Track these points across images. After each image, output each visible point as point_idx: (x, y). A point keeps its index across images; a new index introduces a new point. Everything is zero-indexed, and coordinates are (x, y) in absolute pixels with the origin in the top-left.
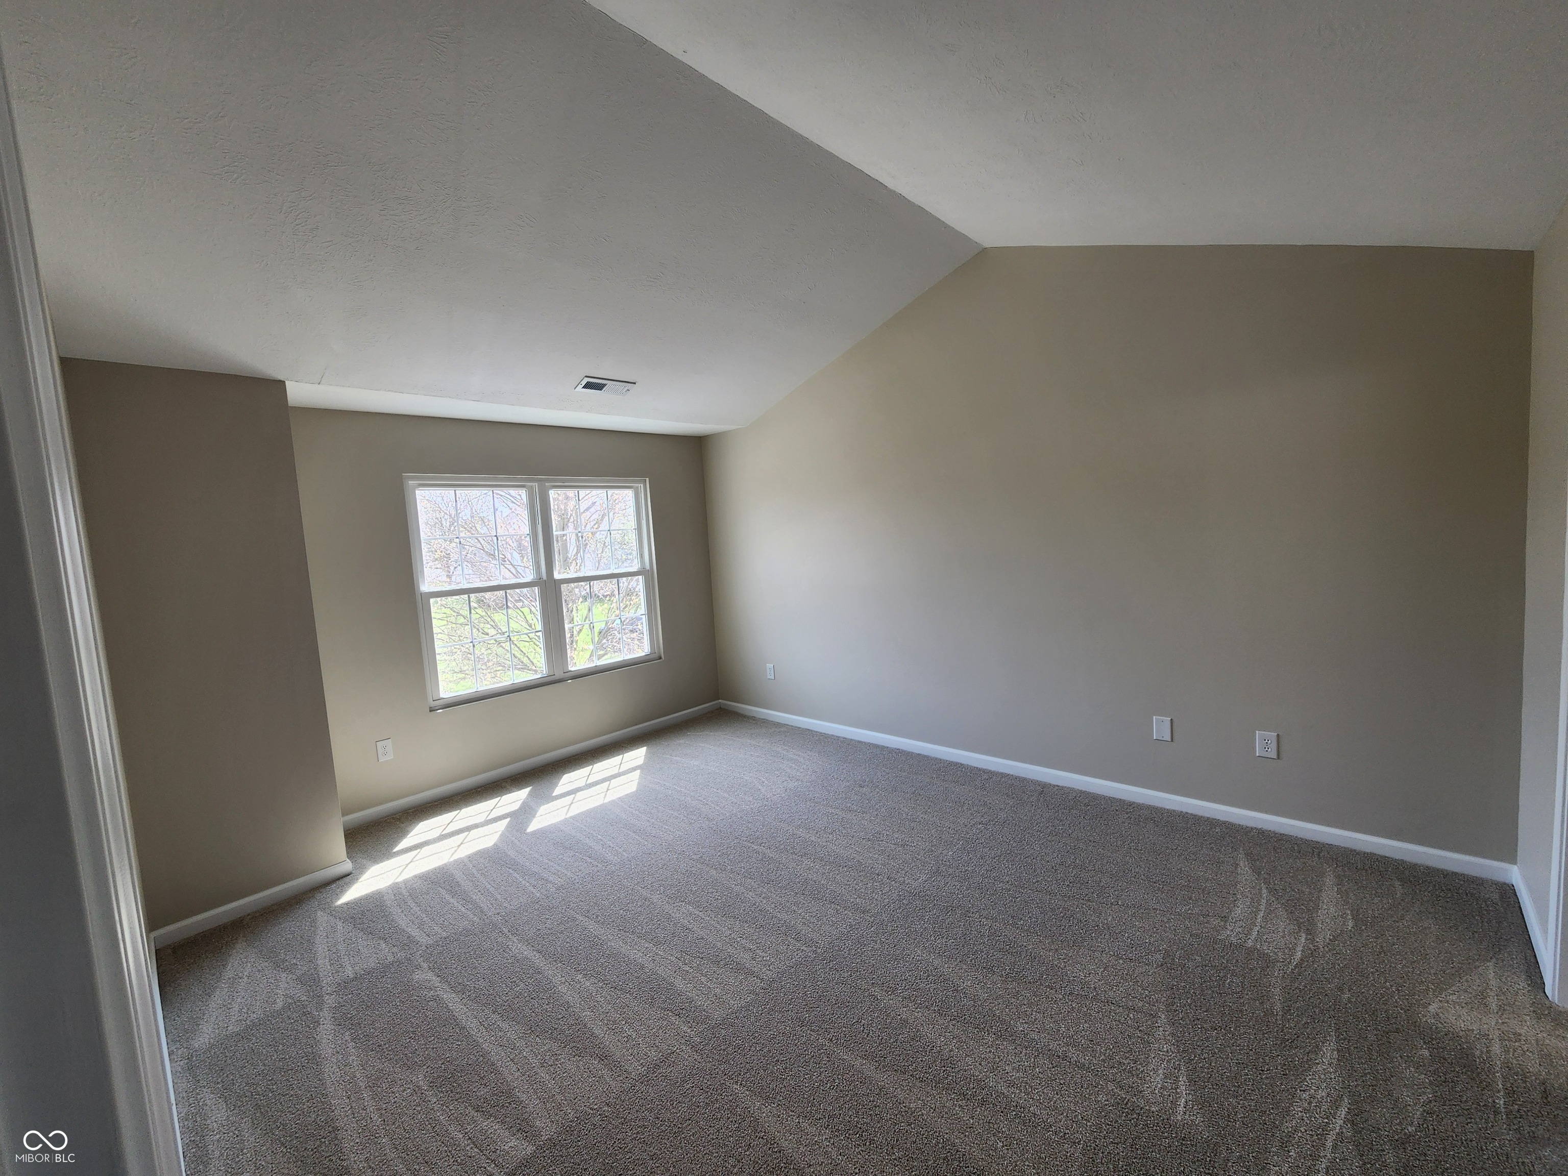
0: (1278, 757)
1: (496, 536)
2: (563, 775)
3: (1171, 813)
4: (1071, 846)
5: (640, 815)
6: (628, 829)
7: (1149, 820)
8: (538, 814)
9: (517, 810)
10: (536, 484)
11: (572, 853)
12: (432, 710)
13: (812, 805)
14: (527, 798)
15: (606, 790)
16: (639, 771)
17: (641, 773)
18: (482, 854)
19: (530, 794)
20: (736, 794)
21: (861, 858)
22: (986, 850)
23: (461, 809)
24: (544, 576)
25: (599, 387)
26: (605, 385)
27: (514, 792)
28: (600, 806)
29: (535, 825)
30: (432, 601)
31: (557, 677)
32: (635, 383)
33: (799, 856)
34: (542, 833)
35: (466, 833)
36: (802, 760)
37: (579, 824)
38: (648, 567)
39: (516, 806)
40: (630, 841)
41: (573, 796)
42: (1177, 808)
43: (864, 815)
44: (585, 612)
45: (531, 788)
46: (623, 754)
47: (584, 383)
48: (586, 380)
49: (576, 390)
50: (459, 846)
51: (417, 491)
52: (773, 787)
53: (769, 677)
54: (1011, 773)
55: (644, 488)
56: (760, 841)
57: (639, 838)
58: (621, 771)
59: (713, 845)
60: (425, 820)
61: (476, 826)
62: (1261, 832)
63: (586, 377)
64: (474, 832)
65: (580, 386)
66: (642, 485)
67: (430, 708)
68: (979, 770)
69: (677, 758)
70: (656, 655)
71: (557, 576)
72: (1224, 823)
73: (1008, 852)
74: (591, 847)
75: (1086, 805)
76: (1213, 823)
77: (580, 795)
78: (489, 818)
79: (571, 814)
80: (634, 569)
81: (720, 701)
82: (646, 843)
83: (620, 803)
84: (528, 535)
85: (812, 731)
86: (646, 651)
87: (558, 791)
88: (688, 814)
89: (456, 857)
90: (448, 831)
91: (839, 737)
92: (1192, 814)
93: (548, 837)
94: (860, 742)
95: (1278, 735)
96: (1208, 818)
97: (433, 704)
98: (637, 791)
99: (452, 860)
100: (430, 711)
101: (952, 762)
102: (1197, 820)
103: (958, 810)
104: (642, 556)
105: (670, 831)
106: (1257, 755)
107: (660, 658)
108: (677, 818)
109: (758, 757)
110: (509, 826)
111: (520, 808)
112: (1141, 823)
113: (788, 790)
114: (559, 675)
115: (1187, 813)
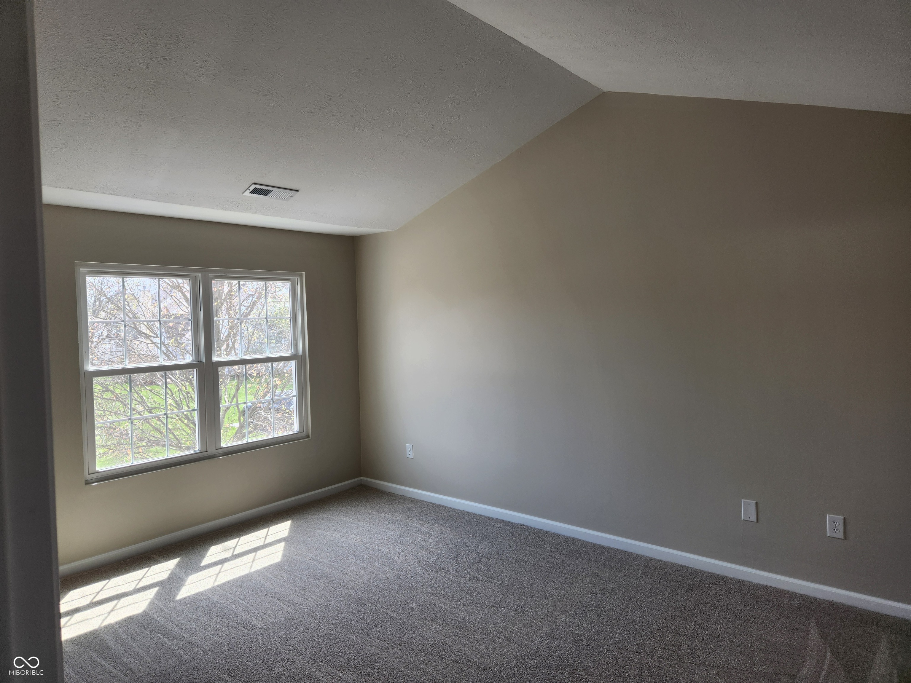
0: (845, 538)
1: (159, 321)
2: (210, 547)
3: (757, 586)
4: (668, 613)
5: (284, 584)
6: (272, 597)
7: (738, 592)
8: (187, 583)
9: (166, 580)
10: (200, 274)
11: (219, 619)
12: (87, 483)
13: (443, 574)
14: (175, 569)
15: (252, 560)
16: (282, 544)
17: (286, 545)
18: (131, 620)
19: (178, 565)
20: (374, 564)
21: (484, 622)
22: (594, 616)
23: (110, 579)
24: (203, 359)
25: (265, 193)
26: (271, 191)
27: (162, 562)
28: (247, 575)
29: (183, 594)
30: (95, 380)
31: (210, 453)
32: (298, 191)
33: (429, 621)
34: (190, 601)
35: (116, 602)
36: (435, 533)
37: (225, 593)
38: (301, 352)
39: (165, 576)
40: (274, 607)
41: (220, 566)
42: (763, 582)
43: (489, 584)
44: (233, 391)
45: (180, 558)
46: (268, 527)
47: (251, 188)
48: (253, 187)
49: (244, 194)
50: (110, 613)
51: (87, 277)
52: (408, 558)
53: (408, 456)
54: (621, 549)
55: (301, 281)
56: (394, 607)
57: (283, 605)
58: (266, 543)
59: (351, 611)
60: (75, 589)
61: (125, 595)
62: (832, 604)
63: (254, 183)
64: (124, 600)
65: (248, 192)
66: (299, 279)
67: (86, 481)
68: (594, 545)
69: (320, 531)
70: (304, 434)
71: (215, 359)
72: (802, 596)
73: (614, 618)
74: (237, 614)
75: (684, 578)
76: (791, 595)
77: (227, 565)
78: (139, 586)
79: (218, 583)
80: (288, 354)
81: (362, 478)
82: (289, 609)
83: (265, 573)
84: (189, 320)
85: (445, 507)
86: (296, 430)
87: (205, 562)
88: (329, 583)
89: (106, 623)
90: (98, 598)
91: (470, 513)
92: (775, 588)
93: (196, 605)
94: (489, 518)
95: (844, 518)
96: (788, 591)
97: (88, 477)
98: (281, 561)
99: (103, 625)
100: (85, 484)
101: (569, 537)
102: (779, 592)
103: (572, 580)
104: (295, 341)
105: (312, 598)
106: (828, 536)
107: (308, 436)
108: (318, 586)
109: (395, 530)
110: (158, 594)
111: (169, 578)
112: (731, 595)
113: (422, 561)
114: (212, 451)
115: (770, 587)
